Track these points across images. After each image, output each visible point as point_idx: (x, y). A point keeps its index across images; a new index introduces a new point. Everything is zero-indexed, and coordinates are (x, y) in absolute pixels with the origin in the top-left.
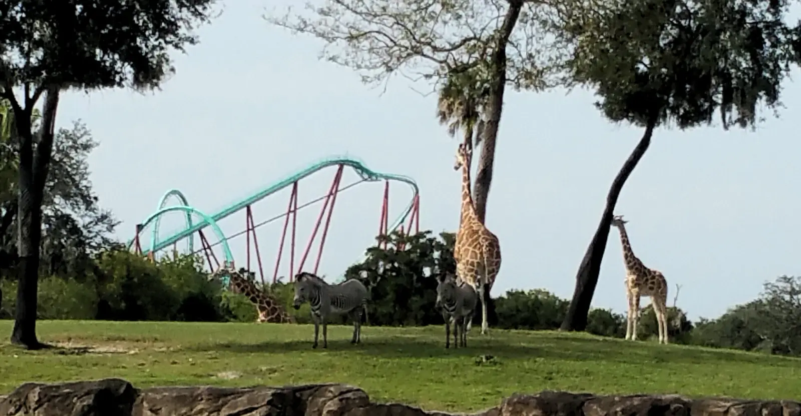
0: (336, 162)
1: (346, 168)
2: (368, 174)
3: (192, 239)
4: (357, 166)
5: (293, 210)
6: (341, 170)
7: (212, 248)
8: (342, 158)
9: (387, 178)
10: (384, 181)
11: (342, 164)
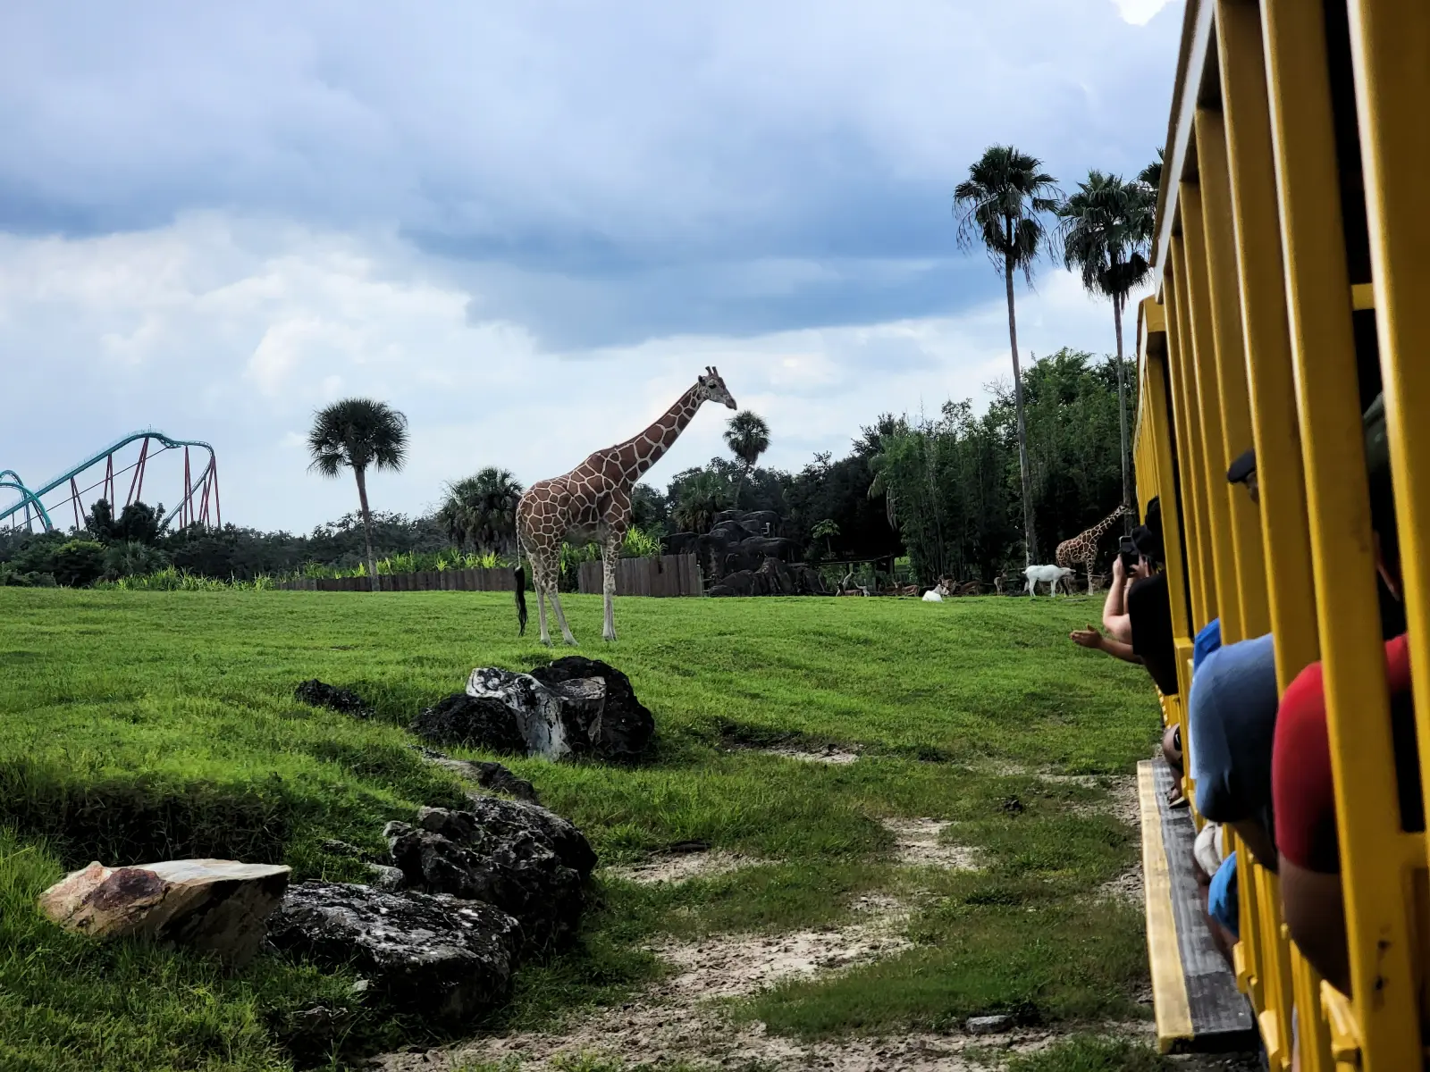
0: (142, 436)
1: (151, 439)
2: (169, 443)
3: (27, 508)
4: (159, 437)
5: (109, 478)
6: (146, 441)
7: (48, 513)
8: (147, 432)
9: (186, 444)
10: (183, 447)
11: (147, 436)
